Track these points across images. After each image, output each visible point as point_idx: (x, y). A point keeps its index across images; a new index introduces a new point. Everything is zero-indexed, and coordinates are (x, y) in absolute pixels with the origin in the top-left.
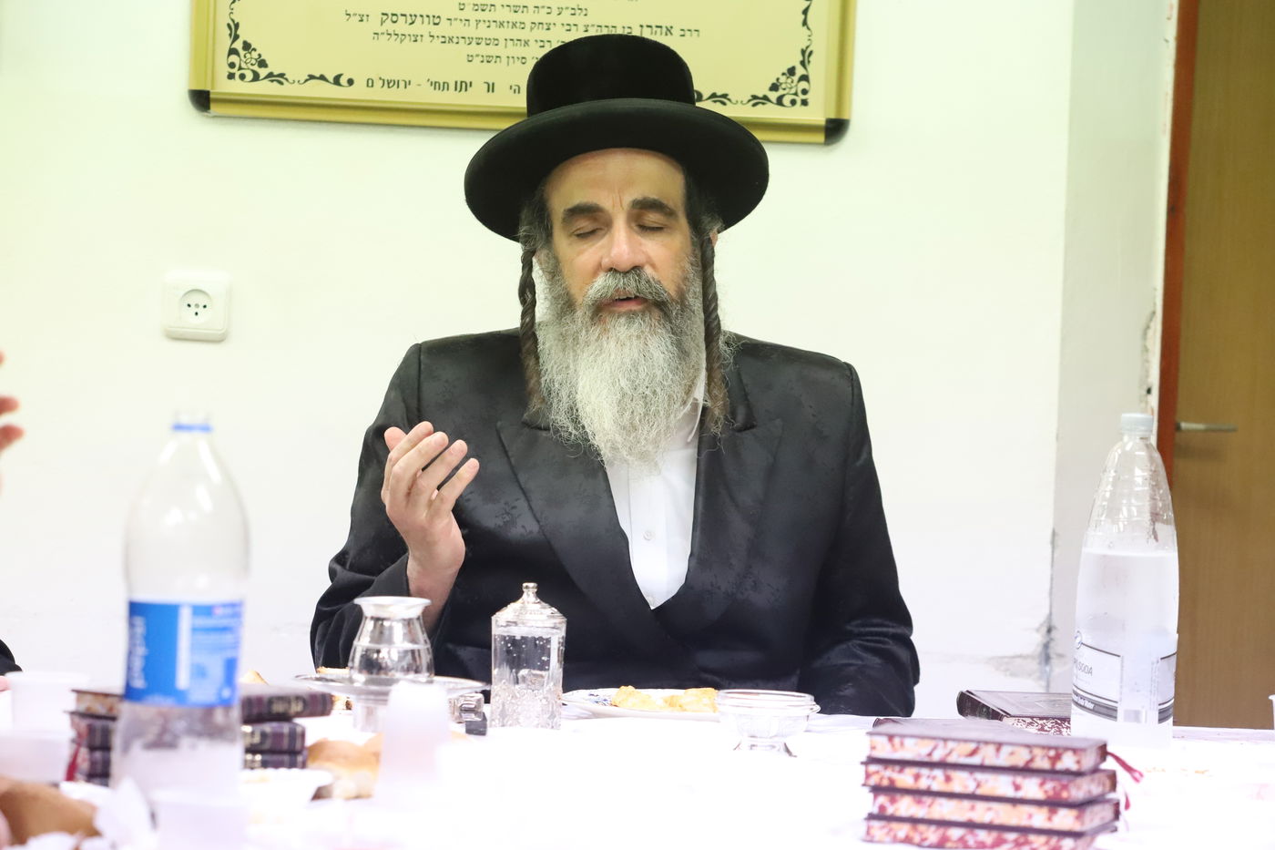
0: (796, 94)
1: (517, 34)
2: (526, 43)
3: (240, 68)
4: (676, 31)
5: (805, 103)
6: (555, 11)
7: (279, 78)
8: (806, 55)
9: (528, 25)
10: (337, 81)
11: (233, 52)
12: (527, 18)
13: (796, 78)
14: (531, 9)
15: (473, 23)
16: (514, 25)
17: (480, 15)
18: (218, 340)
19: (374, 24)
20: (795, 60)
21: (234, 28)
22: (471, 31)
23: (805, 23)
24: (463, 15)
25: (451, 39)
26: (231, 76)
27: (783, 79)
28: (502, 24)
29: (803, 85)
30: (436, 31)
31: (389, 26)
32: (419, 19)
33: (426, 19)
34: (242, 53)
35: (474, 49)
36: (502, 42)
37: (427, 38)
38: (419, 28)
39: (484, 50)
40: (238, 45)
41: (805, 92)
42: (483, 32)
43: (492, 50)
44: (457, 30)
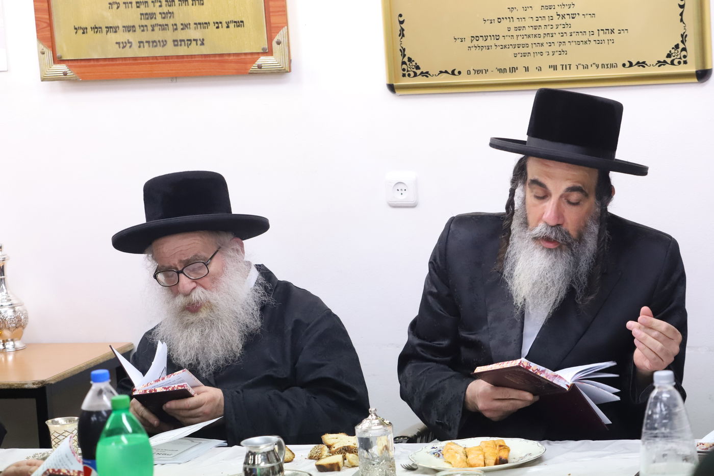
0: (680, 58)
1: (537, 40)
2: (542, 45)
3: (408, 71)
4: (616, 31)
5: (685, 62)
6: (555, 27)
7: (426, 74)
8: (684, 37)
9: (542, 35)
10: (453, 73)
11: (404, 63)
12: (541, 31)
13: (679, 50)
14: (543, 27)
15: (515, 37)
16: (535, 36)
17: (518, 33)
18: (413, 206)
19: (468, 43)
20: (678, 40)
21: (403, 51)
22: (515, 41)
23: (682, 20)
24: (510, 33)
25: (505, 46)
26: (404, 75)
27: (673, 51)
28: (529, 36)
29: (684, 53)
30: (498, 43)
31: (475, 43)
32: (489, 38)
33: (492, 37)
34: (408, 63)
35: (517, 50)
36: (530, 45)
37: (494, 47)
38: (490, 42)
39: (522, 50)
40: (406, 59)
41: (685, 57)
42: (521, 41)
43: (526, 50)
44: (508, 41)
